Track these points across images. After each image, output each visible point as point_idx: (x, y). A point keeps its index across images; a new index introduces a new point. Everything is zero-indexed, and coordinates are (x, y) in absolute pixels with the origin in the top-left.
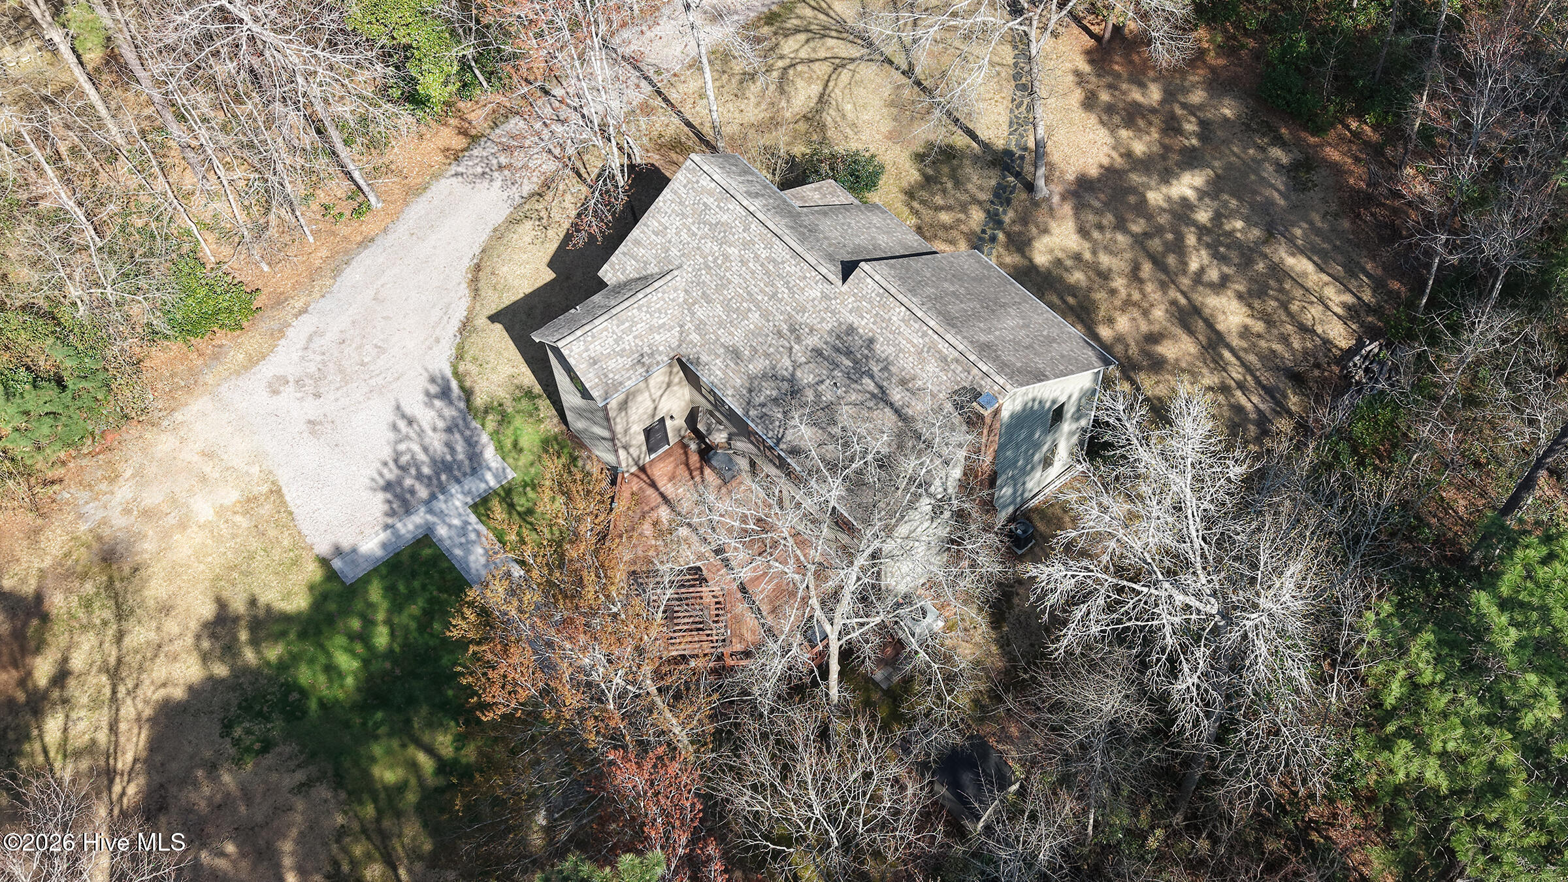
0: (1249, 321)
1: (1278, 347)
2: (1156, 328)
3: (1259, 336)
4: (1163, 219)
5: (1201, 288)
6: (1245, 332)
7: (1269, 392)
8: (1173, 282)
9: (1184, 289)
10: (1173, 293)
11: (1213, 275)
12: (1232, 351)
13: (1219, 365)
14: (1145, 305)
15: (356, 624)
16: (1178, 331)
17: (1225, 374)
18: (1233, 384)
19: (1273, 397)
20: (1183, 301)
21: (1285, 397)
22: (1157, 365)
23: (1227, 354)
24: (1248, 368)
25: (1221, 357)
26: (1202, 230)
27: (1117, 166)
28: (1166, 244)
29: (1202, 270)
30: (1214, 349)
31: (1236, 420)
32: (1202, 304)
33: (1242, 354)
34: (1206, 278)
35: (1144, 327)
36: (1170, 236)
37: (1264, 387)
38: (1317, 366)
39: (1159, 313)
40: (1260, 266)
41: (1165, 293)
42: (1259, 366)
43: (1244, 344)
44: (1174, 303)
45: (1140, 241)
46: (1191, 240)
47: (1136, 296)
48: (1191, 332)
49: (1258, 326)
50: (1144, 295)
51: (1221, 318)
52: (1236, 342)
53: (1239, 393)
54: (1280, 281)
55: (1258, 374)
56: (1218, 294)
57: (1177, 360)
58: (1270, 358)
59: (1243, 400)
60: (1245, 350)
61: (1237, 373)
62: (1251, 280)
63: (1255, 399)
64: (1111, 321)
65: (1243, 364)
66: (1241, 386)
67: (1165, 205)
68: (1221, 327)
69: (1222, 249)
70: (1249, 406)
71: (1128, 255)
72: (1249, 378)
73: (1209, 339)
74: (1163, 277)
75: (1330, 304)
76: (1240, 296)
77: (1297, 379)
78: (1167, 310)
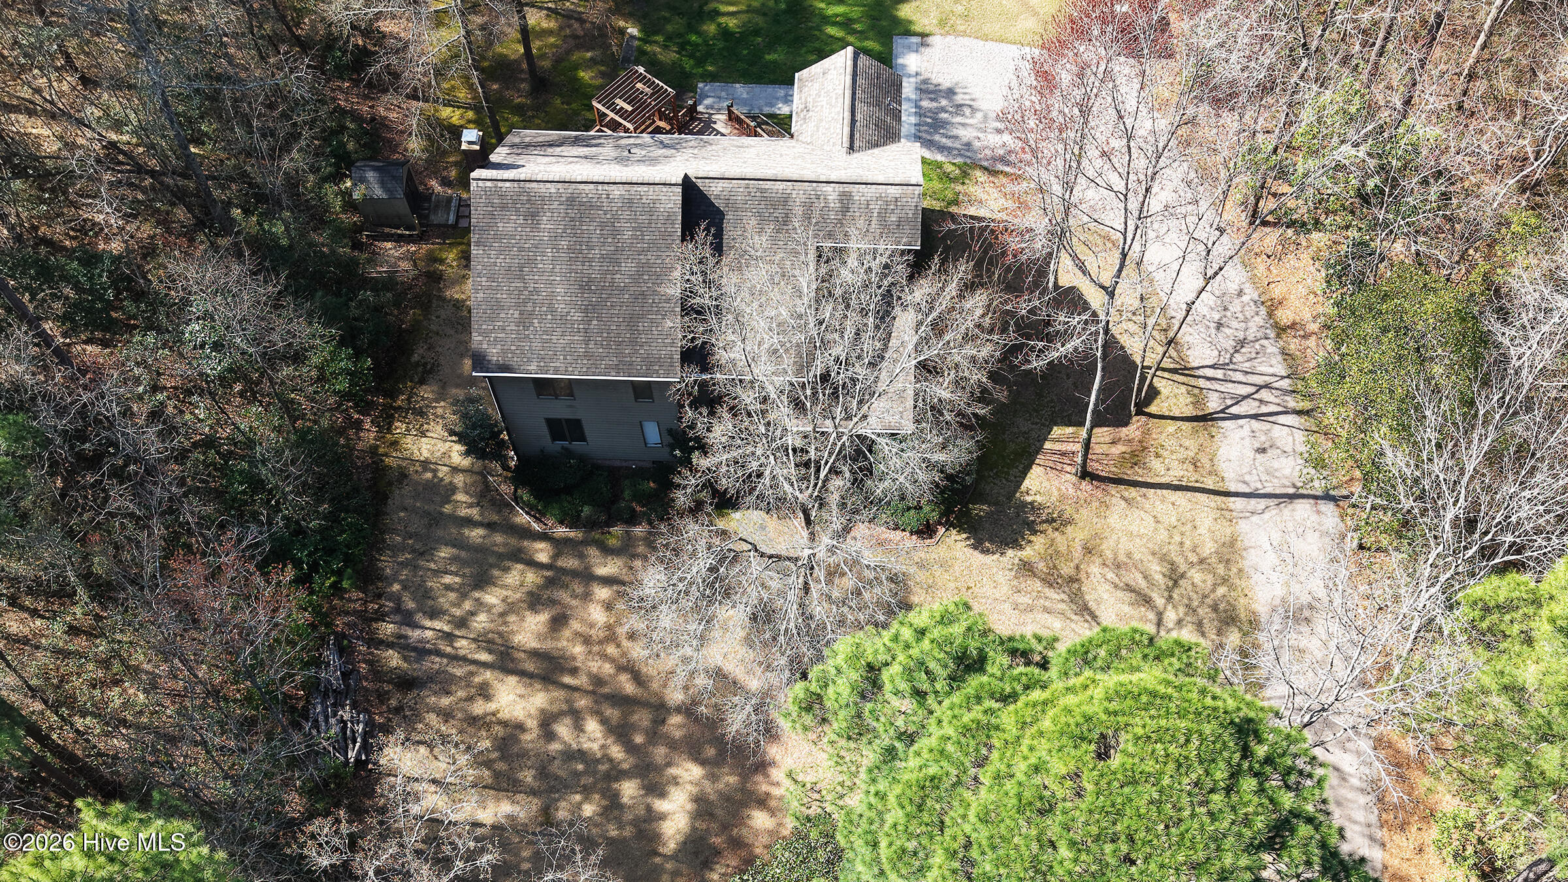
0: (492, 706)
1: (445, 701)
2: (567, 633)
3: (470, 699)
4: (660, 752)
5: (564, 707)
6: (484, 692)
7: (421, 652)
8: (593, 692)
9: (576, 695)
10: (581, 681)
11: (563, 730)
12: (485, 665)
13: (484, 641)
14: (596, 649)
15: (858, 27)
16: (548, 645)
17: (472, 636)
18: (457, 633)
19: (415, 649)
20: (567, 680)
21: (405, 659)
22: (534, 601)
23: (484, 657)
24: (455, 658)
25: (490, 652)
26: (617, 774)
27: (759, 778)
28: (634, 728)
29: (579, 728)
30: (502, 653)
31: (431, 603)
32: (548, 690)
33: (472, 668)
34: (568, 721)
35: (575, 625)
36: (639, 739)
37: (430, 652)
38: (398, 710)
39: (578, 650)
40: (528, 776)
41: (590, 675)
42: (448, 668)
43: (477, 680)
44: (574, 671)
45: (661, 709)
46: (617, 752)
47: (611, 650)
48: (534, 654)
49: (479, 708)
50: (605, 657)
51: (521, 690)
52: (488, 675)
53: (446, 628)
54: (497, 775)
55: (445, 661)
56: (543, 711)
57: (523, 619)
58: (444, 683)
59: (438, 625)
60: (472, 674)
61: (463, 646)
62: (524, 754)
63: (429, 634)
64: (608, 606)
65: (464, 659)
66: (449, 637)
67: (673, 771)
68: (512, 680)
69: (580, 767)
70: (428, 623)
71: (655, 686)
72: (449, 649)
73: (513, 660)
74: (606, 690)
75: (433, 788)
76: (520, 727)
77: (407, 683)
78: (574, 659)
